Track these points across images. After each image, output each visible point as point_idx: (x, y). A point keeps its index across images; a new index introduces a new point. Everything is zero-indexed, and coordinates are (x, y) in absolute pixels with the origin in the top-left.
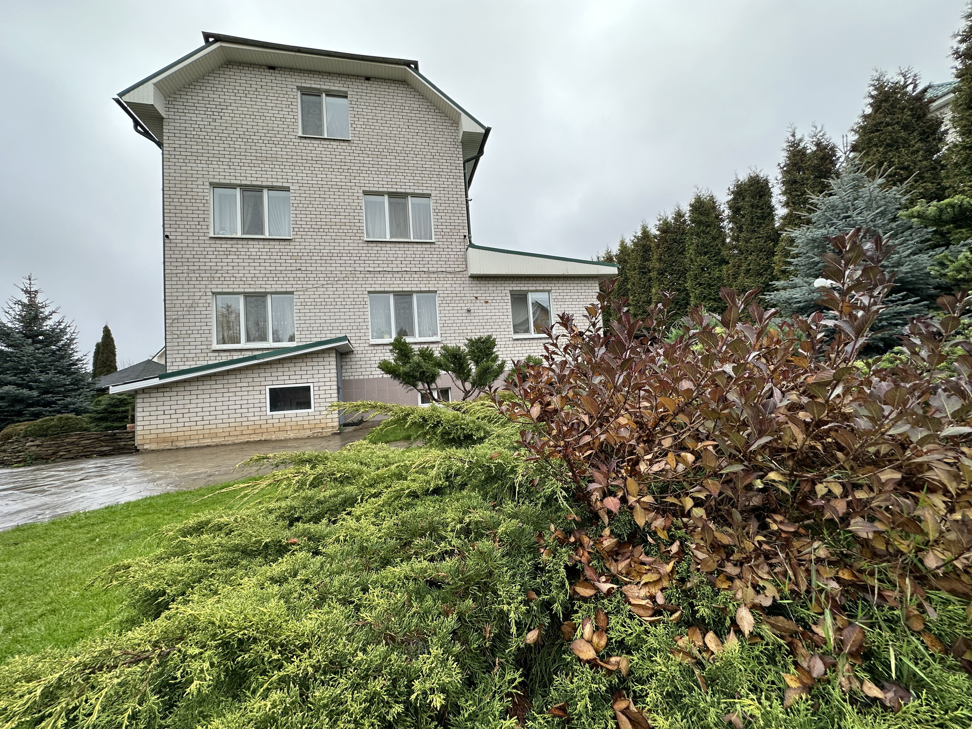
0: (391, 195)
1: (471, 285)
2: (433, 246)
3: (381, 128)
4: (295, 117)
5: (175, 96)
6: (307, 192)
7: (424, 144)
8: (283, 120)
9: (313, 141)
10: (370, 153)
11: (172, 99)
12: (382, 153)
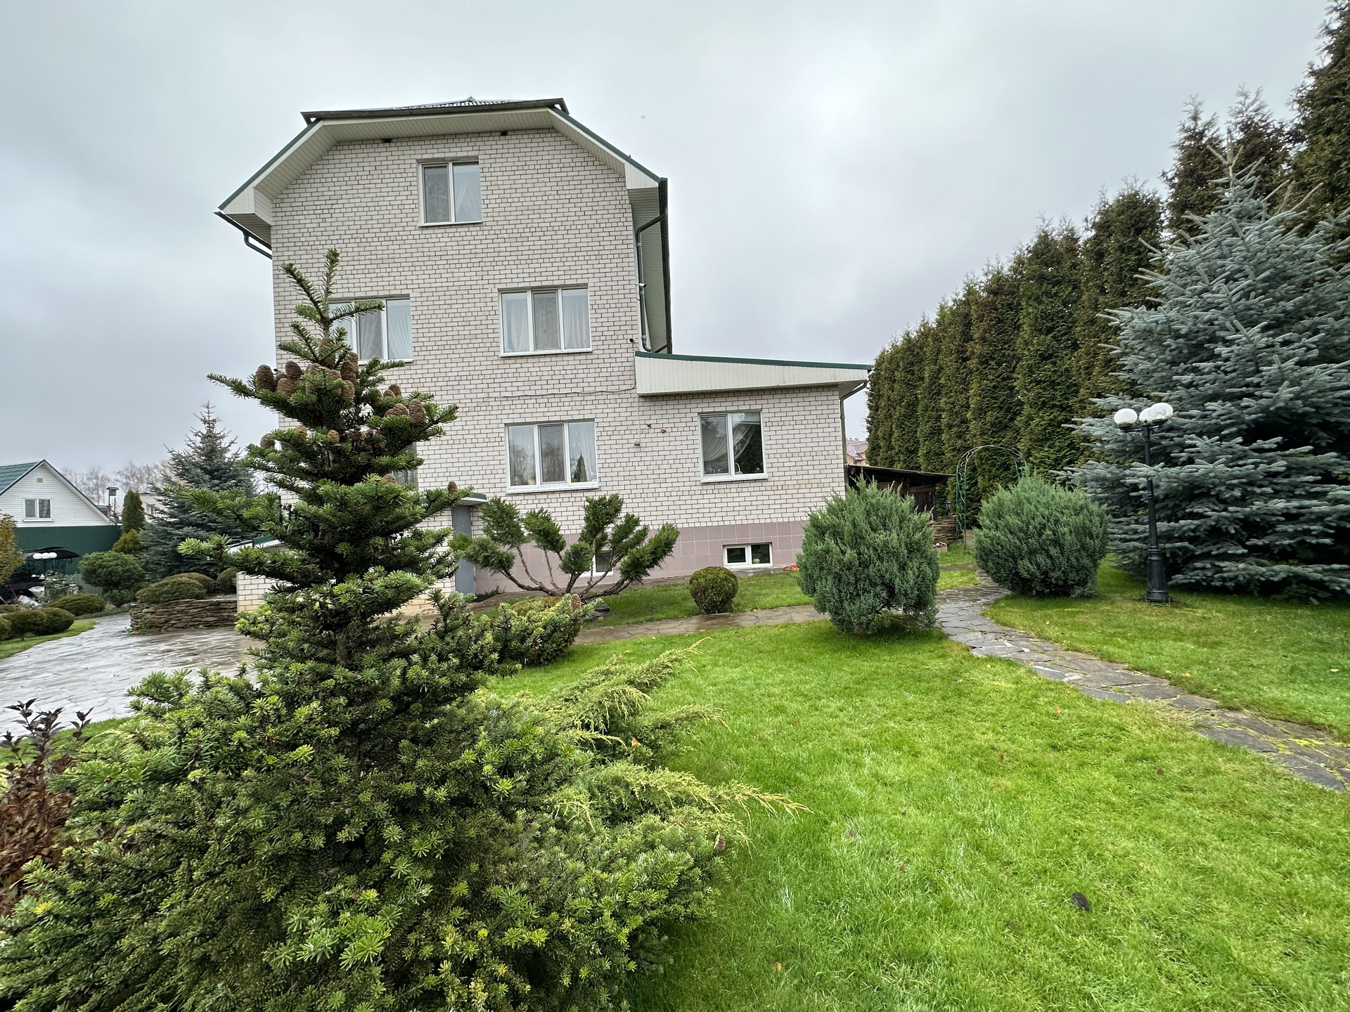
0: (536, 290)
1: (641, 409)
2: (589, 357)
3: (522, 199)
4: (416, 202)
5: (281, 196)
6: (430, 299)
7: (578, 214)
8: (401, 207)
9: (437, 231)
10: (507, 236)
11: (279, 201)
12: (523, 235)
